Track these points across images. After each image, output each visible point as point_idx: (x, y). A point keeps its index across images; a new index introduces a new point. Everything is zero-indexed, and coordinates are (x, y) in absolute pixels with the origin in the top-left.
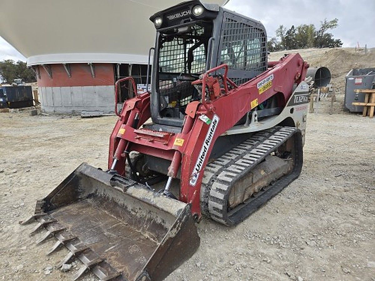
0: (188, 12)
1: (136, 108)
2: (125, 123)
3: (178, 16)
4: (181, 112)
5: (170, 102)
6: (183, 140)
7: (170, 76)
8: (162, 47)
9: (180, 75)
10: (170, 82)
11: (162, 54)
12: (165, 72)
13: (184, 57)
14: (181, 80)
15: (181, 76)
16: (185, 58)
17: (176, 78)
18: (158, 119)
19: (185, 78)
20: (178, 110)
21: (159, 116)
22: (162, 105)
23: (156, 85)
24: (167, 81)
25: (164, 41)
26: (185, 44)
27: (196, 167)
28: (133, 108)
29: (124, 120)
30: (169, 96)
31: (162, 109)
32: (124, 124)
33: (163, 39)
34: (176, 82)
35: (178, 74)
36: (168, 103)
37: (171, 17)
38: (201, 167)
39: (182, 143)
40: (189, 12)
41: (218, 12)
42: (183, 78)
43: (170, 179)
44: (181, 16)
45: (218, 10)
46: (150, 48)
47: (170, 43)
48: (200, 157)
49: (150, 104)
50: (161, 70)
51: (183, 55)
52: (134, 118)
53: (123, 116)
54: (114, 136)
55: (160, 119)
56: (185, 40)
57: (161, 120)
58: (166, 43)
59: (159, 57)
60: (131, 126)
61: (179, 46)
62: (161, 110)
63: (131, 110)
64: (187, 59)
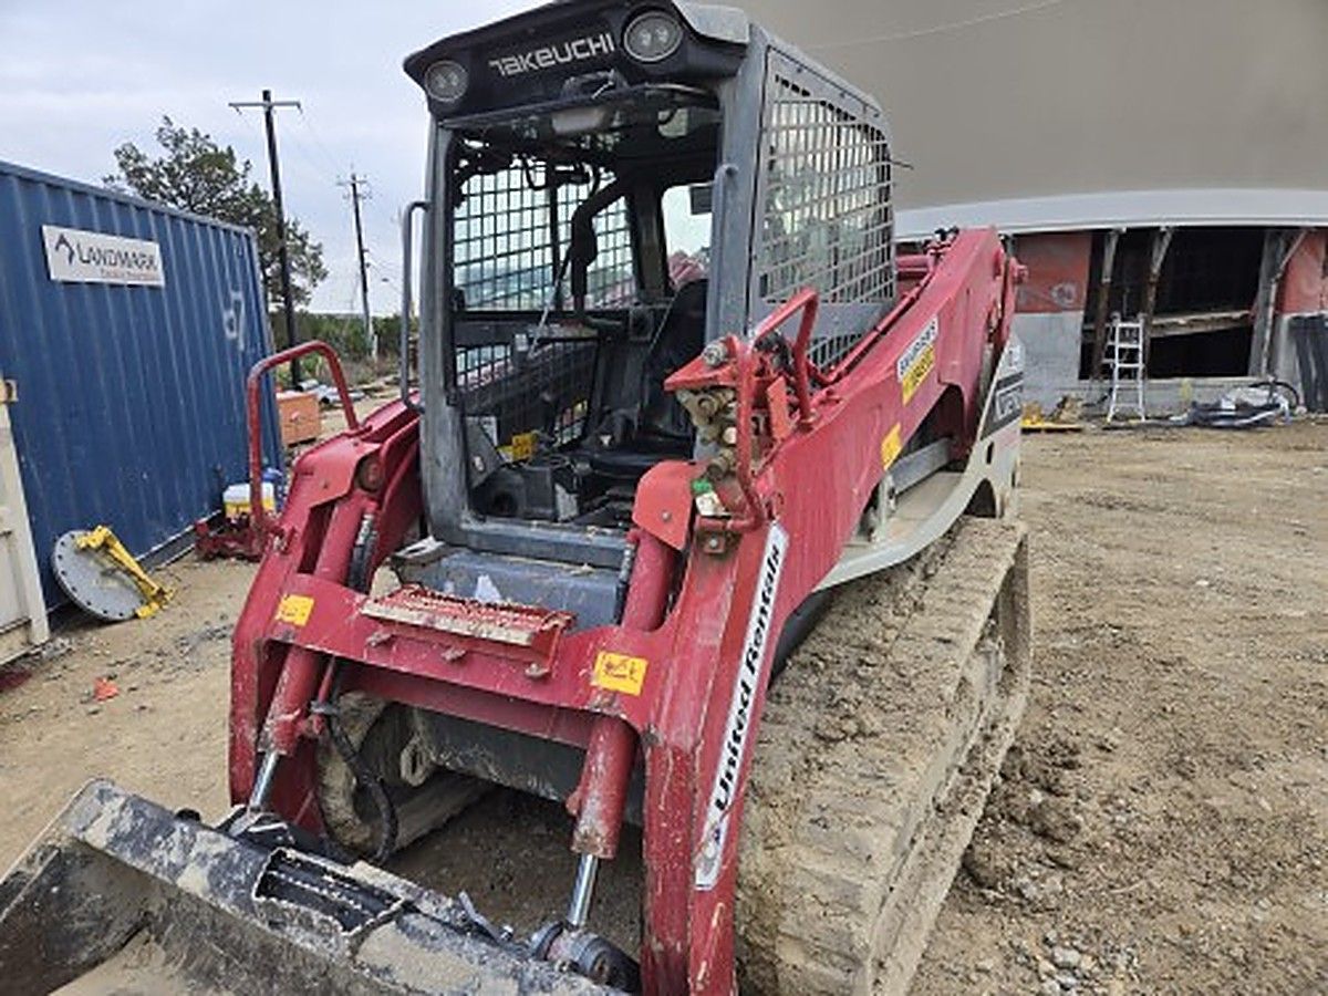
0: (596, 40)
1: (359, 491)
2: (307, 566)
3: (546, 57)
4: (563, 485)
5: (504, 441)
6: (641, 665)
7: (502, 325)
8: (463, 198)
9: (543, 319)
10: (500, 352)
11: (460, 231)
12: (476, 309)
13: (548, 241)
14: (543, 342)
15: (546, 323)
16: (555, 245)
17: (524, 336)
18: (464, 526)
19: (558, 331)
20: (548, 479)
21: (466, 514)
22: (477, 460)
23: (445, 369)
24: (487, 352)
25: (466, 174)
26: (552, 184)
27: (718, 793)
28: (345, 491)
29: (301, 552)
30: (497, 415)
31: (478, 480)
32: (301, 570)
33: (464, 163)
34: (526, 353)
35: (533, 316)
36: (496, 443)
37: (513, 65)
38: (732, 786)
39: (639, 676)
40: (606, 43)
41: (743, 46)
42: (551, 332)
43: (588, 862)
44: (561, 60)
45: (747, 40)
46: (408, 203)
47: (489, 179)
48: (730, 738)
49: (418, 456)
50: (462, 303)
51: (548, 230)
52: (356, 537)
53: (293, 531)
54: (256, 634)
55: (475, 526)
56: (553, 167)
57: (479, 533)
58: (476, 179)
59: (449, 243)
60: (339, 582)
61: (528, 193)
62: (475, 484)
63: (331, 504)
64: (563, 249)
